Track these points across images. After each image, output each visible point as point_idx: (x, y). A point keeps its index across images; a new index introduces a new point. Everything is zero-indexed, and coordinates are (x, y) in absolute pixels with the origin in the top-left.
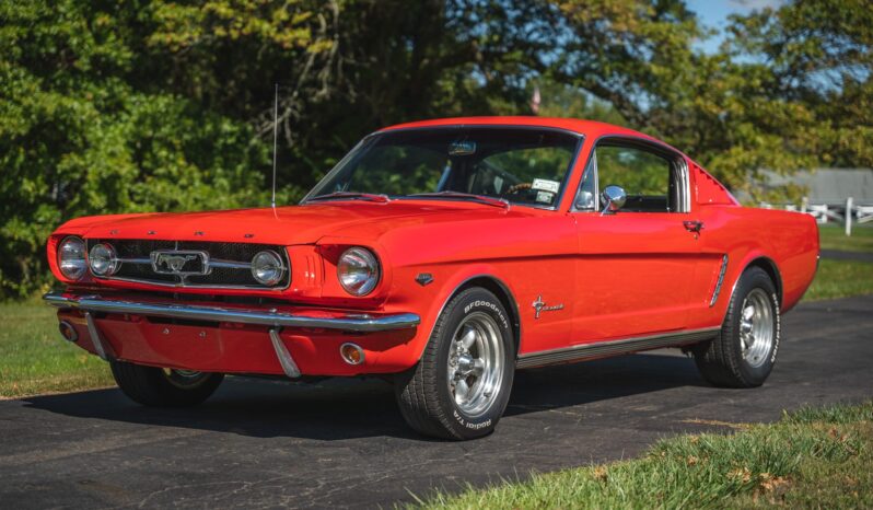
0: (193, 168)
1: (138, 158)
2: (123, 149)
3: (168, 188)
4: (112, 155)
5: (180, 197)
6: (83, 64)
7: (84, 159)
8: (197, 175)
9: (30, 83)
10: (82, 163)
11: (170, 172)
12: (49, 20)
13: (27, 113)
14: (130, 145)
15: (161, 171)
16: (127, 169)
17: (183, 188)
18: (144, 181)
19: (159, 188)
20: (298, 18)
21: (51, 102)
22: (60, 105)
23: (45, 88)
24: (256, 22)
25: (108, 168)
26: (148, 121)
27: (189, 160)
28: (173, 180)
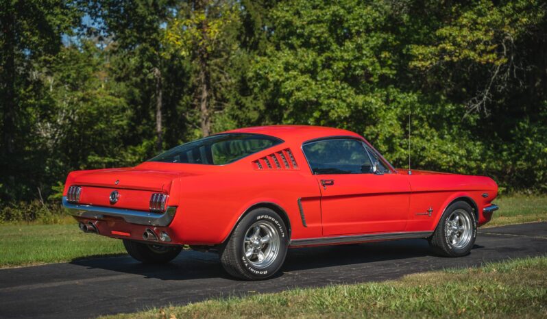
0: (433, 130)
1: (403, 126)
2: (396, 122)
3: (420, 141)
4: (391, 125)
5: (426, 145)
6: (375, 79)
7: (377, 128)
8: (435, 134)
9: (350, 91)
10: (376, 130)
11: (421, 133)
12: (357, 59)
13: (349, 106)
14: (399, 119)
15: (416, 132)
16: (398, 132)
17: (428, 140)
18: (407, 138)
19: (416, 141)
20: (489, 48)
21: (360, 100)
22: (365, 101)
23: (357, 93)
24: (466, 52)
25: (389, 132)
26: (409, 106)
27: (431, 126)
28: (422, 137)
